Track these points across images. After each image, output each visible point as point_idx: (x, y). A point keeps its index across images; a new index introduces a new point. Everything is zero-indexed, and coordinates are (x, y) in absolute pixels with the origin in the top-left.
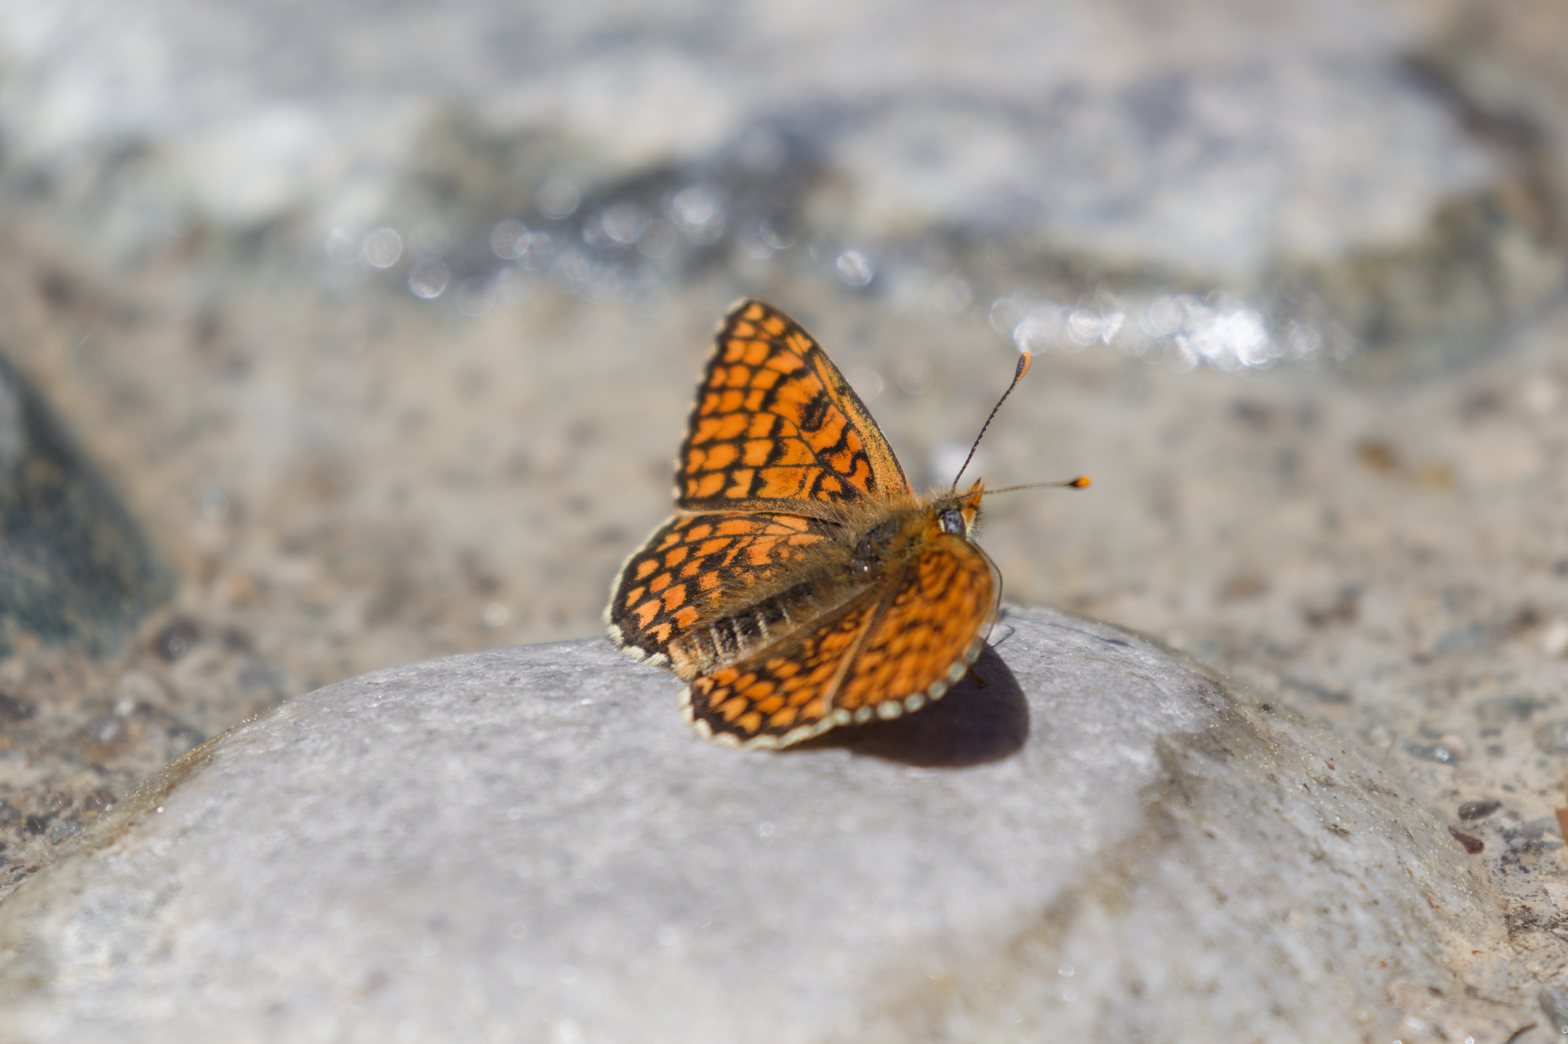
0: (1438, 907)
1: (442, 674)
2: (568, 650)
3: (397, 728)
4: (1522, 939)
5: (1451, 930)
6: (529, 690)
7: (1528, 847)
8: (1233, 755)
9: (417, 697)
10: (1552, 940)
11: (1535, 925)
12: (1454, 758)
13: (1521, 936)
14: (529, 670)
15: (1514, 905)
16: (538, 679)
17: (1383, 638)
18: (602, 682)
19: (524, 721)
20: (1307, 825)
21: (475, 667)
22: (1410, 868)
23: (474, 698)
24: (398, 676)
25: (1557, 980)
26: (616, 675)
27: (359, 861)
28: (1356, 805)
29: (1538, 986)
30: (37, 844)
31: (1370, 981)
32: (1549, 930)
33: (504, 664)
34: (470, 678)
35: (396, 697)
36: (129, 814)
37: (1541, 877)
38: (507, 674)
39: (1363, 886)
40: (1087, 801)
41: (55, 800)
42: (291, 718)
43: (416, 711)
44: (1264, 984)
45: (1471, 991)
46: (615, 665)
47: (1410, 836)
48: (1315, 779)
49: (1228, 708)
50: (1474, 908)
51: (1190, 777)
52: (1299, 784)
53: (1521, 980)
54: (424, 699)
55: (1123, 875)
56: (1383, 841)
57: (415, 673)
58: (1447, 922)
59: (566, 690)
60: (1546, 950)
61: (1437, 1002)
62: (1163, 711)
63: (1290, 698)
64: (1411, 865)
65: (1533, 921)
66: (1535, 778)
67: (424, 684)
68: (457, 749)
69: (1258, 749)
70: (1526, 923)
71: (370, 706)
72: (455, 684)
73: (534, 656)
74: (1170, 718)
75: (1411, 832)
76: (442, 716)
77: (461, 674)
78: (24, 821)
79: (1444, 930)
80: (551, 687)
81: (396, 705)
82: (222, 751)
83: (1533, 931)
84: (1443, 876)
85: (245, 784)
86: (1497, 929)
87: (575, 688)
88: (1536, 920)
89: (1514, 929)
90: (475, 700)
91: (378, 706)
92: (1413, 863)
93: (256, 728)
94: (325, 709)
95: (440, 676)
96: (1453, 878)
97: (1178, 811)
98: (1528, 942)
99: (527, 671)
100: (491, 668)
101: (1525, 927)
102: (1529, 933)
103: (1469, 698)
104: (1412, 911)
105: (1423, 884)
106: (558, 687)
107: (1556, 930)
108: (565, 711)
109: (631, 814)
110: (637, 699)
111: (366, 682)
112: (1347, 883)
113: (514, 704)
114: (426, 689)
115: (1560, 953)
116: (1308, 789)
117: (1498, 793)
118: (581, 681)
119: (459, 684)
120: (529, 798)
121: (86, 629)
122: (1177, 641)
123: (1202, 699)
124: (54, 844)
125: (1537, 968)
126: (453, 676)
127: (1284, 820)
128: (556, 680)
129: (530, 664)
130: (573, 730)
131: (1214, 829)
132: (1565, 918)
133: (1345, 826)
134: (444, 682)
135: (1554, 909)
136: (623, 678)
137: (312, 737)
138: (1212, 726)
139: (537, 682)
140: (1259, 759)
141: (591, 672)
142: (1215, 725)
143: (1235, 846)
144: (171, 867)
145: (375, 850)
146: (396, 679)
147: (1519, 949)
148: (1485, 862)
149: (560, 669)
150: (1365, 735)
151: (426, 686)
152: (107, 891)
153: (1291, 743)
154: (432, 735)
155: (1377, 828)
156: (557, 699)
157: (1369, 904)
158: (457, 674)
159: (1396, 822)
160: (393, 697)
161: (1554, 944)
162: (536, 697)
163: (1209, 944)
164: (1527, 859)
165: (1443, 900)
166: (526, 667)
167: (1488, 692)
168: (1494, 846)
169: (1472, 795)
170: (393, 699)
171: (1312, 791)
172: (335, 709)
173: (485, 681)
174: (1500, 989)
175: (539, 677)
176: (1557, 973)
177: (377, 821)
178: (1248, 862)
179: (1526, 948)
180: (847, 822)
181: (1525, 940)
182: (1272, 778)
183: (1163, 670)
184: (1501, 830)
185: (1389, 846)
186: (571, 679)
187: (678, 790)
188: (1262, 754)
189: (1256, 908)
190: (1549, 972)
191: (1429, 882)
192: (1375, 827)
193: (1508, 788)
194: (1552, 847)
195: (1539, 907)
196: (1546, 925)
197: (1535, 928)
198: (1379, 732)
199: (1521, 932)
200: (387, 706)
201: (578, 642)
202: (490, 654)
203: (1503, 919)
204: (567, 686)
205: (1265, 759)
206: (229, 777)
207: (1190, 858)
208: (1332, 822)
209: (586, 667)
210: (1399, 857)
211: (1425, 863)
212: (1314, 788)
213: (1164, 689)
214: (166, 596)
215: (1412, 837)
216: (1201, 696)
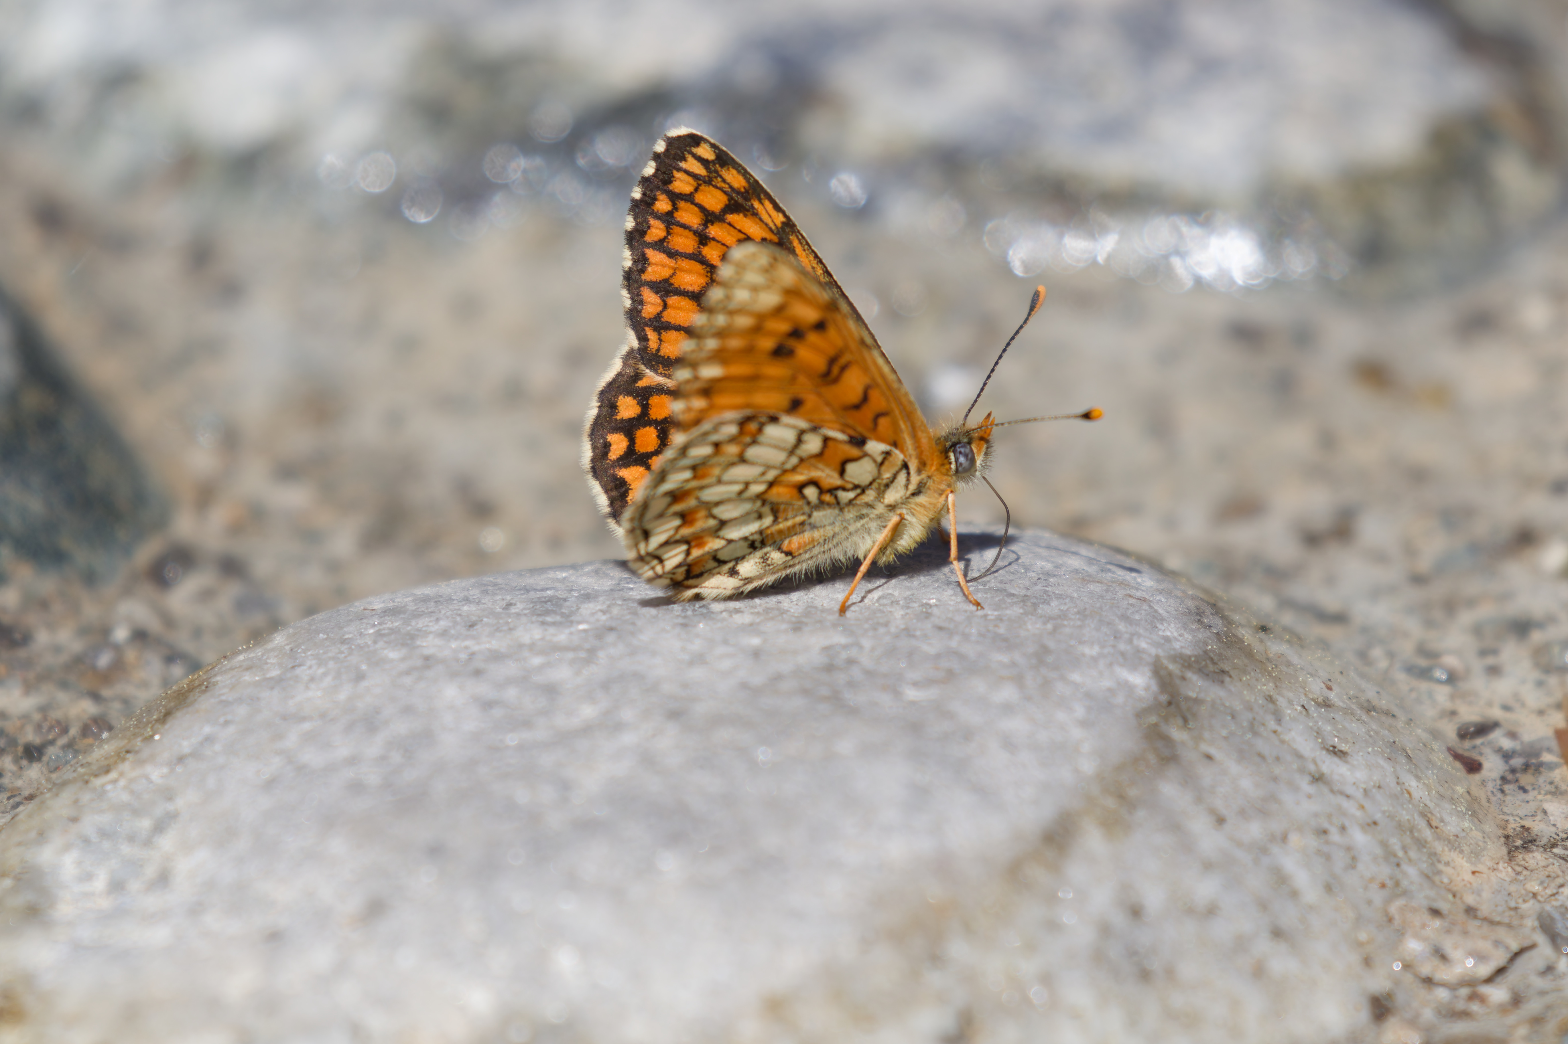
0: (1437, 828)
1: (438, 600)
2: (564, 575)
3: (393, 655)
4: (1522, 859)
5: (1450, 850)
6: (525, 615)
7: (1526, 767)
8: (1230, 677)
9: (413, 623)
10: (1551, 860)
11: (1534, 845)
12: (1452, 678)
13: (1520, 856)
14: (525, 595)
15: (1513, 825)
16: (534, 604)
17: (1380, 558)
18: (599, 607)
19: (521, 646)
20: (1306, 746)
21: (471, 593)
22: (1409, 788)
23: (470, 623)
24: (393, 601)
25: (1556, 900)
26: (613, 600)
27: (357, 787)
28: (1354, 726)
29: (1537, 906)
30: (34, 772)
31: (1369, 902)
32: (1548, 850)
33: (500, 589)
34: (466, 604)
35: (392, 623)
36: (126, 741)
37: (1540, 797)
38: (503, 599)
39: (1362, 807)
40: (1084, 724)
41: (51, 728)
42: (288, 644)
43: (412, 637)
44: (1263, 906)
45: (1471, 911)
46: (612, 590)
47: (1408, 757)
48: (1313, 700)
49: (1225, 629)
50: (1473, 828)
51: (1187, 699)
52: (1297, 705)
53: (1520, 901)
54: (420, 625)
55: (1121, 797)
56: (1382, 762)
57: (410, 599)
58: (1446, 843)
59: (563, 615)
60: (1545, 870)
61: (1437, 923)
62: (1161, 633)
63: (1288, 618)
64: (1409, 786)
65: (1533, 841)
66: (1533, 698)
67: (420, 610)
68: (454, 675)
69: (1256, 670)
70: (1525, 843)
71: (366, 632)
72: (451, 610)
73: (530, 581)
74: (1167, 639)
75: (1410, 752)
76: (438, 642)
77: (457, 600)
78: (20, 749)
79: (1443, 851)
80: (547, 612)
81: (393, 631)
82: (218, 678)
83: (1532, 851)
84: (1442, 797)
85: (242, 711)
86: (1496, 849)
87: (572, 613)
88: (1535, 840)
89: (1513, 849)
90: (472, 626)
91: (374, 632)
92: (1412, 783)
93: (252, 655)
94: (321, 635)
95: (436, 602)
96: (1452, 799)
97: (1177, 733)
98: (1527, 862)
99: (524, 597)
100: (488, 593)
101: (1524, 847)
102: (1528, 853)
103: (1466, 618)
104: (1411, 832)
105: (1422, 805)
106: (554, 612)
107: (1555, 850)
108: (562, 637)
109: (628, 739)
110: (634, 624)
111: (362, 608)
112: (1346, 804)
113: (511, 629)
114: (422, 615)
115: (1560, 873)
116: (1306, 710)
117: (1496, 713)
118: (577, 606)
119: (455, 610)
120: (527, 724)
121: (81, 556)
122: (1174, 562)
123: (1199, 620)
124: (51, 772)
125: (1535, 887)
126: (449, 602)
127: (1283, 742)
128: (552, 605)
129: (527, 590)
130: (570, 655)
131: (1212, 751)
132: (1564, 838)
133: (1343, 747)
134: (440, 607)
135: (1553, 829)
136: (620, 602)
137: (309, 663)
138: (1210, 647)
139: (533, 607)
140: (1257, 680)
141: (588, 597)
142: (1212, 647)
143: (1234, 767)
144: (168, 795)
145: (373, 777)
146: (392, 605)
147: (1519, 869)
148: (1483, 783)
149: (556, 594)
150: (1363, 655)
151: (423, 611)
152: (105, 819)
153: (1289, 664)
154: (428, 661)
155: (1376, 749)
156: (554, 624)
157: (1368, 825)
158: (453, 600)
159: (1394, 742)
160: (390, 623)
161: (1554, 864)
162: (532, 623)
163: (1208, 866)
164: (1526, 779)
165: (1442, 821)
166: (522, 592)
167: (1485, 611)
168: (1493, 766)
169: (1470, 714)
170: (389, 625)
171: (1310, 712)
172: (331, 635)
173: (481, 606)
174: (1500, 909)
175: (535, 602)
176: (1557, 893)
177: (374, 748)
178: (1246, 784)
179: (1526, 868)
180: (845, 746)
181: (1524, 860)
182: (1270, 699)
183: (1160, 592)
184: (1499, 751)
185: (1387, 766)
186: (567, 604)
187: (675, 715)
188: (1260, 675)
189: (1254, 830)
190: (1549, 892)
191: (1428, 803)
192: (1373, 748)
193: (1506, 708)
194: (1551, 767)
195: (1538, 827)
196: (1545, 845)
197: (1535, 848)
198: (1377, 653)
199: (1520, 853)
200: (383, 632)
201: (574, 567)
202: (486, 579)
203: (1503, 840)
204: (563, 611)
205: (1263, 680)
206: (226, 703)
207: (1189, 780)
208: (1331, 743)
209: (582, 592)
210: (1398, 778)
211: (1424, 783)
212: (1312, 709)
213: (1161, 611)
214: (161, 523)
215: (1410, 757)
216: (1199, 618)
